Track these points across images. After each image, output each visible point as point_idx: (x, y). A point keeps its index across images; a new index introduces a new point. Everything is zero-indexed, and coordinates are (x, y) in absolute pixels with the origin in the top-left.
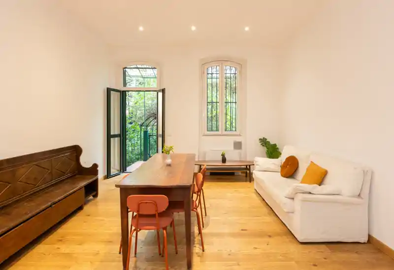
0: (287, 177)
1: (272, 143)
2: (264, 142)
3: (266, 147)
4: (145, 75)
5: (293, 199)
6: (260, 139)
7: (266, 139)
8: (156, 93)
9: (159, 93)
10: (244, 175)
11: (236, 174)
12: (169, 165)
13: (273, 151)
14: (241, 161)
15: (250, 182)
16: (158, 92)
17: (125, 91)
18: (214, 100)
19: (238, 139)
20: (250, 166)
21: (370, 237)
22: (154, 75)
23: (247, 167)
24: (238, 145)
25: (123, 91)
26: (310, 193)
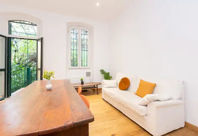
0: (124, 90)
1: (107, 72)
2: (102, 72)
3: (104, 74)
4: (28, 32)
5: (147, 105)
6: (100, 70)
7: (104, 70)
8: (36, 41)
9: (38, 42)
10: (93, 91)
11: (88, 91)
12: (49, 90)
13: (107, 76)
14: (90, 83)
15: (98, 94)
16: (37, 40)
17: (11, 38)
18: (75, 49)
19: (88, 71)
20: (97, 85)
21: (186, 123)
22: (34, 33)
23: (94, 86)
24: (88, 74)
25: (8, 38)
26: (158, 100)
